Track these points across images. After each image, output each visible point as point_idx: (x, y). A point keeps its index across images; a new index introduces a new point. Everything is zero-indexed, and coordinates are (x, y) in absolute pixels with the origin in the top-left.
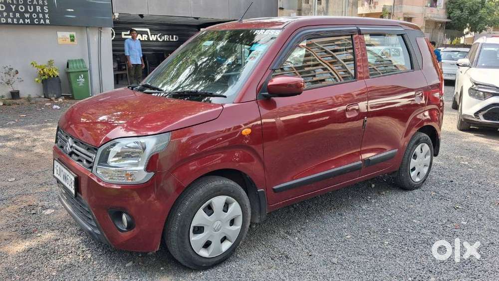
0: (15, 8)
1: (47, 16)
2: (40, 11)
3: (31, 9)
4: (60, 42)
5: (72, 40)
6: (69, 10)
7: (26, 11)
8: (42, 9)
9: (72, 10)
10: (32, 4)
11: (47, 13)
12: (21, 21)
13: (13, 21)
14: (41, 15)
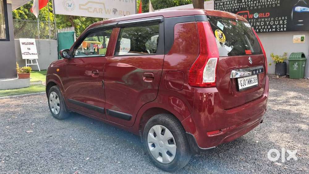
0: (268, 24)
1: (285, 26)
2: (282, 23)
3: (277, 23)
4: (294, 42)
5: (302, 40)
6: (300, 21)
7: (274, 24)
8: (283, 22)
9: (302, 21)
10: (278, 20)
11: (285, 24)
12: (270, 30)
13: (266, 30)
14: (282, 26)
